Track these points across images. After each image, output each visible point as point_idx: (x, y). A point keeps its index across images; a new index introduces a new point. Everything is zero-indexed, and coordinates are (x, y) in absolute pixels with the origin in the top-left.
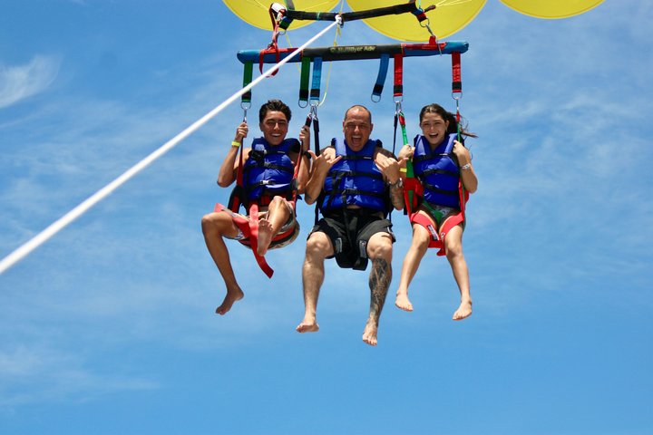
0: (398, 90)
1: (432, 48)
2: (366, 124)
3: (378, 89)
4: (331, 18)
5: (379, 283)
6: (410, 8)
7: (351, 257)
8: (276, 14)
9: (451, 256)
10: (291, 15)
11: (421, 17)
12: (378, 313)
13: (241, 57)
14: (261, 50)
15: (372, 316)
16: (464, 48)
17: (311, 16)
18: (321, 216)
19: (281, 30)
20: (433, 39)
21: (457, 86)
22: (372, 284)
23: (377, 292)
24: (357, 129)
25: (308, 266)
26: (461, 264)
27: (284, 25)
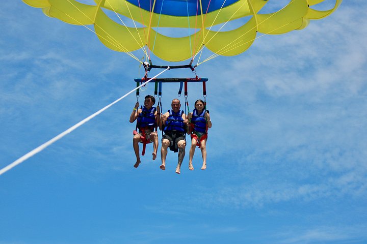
0: (186, 94)
1: (197, 80)
2: (179, 105)
3: (180, 93)
4: (166, 67)
5: (181, 155)
6: (190, 66)
7: (174, 147)
8: (146, 66)
9: (202, 149)
10: (151, 67)
11: (193, 69)
12: (180, 165)
13: (136, 80)
14: (142, 78)
15: (178, 166)
16: (207, 80)
17: (159, 67)
18: (164, 134)
19: (148, 72)
20: (197, 77)
21: (205, 93)
22: (179, 155)
23: (180, 158)
24: (176, 106)
25: (163, 149)
26: (205, 152)
27: (149, 70)
